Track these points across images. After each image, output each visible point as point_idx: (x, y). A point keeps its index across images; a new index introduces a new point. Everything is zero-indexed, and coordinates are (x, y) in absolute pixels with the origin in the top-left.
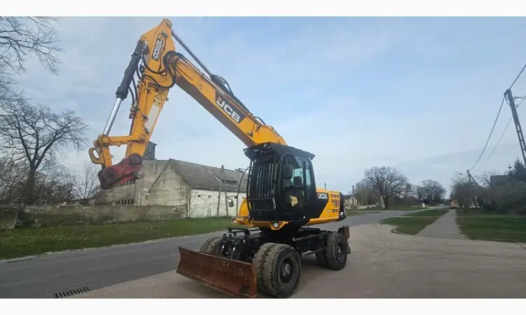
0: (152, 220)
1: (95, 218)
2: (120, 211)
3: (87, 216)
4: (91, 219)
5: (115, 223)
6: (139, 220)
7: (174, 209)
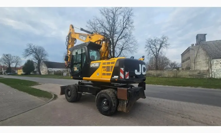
0: (181, 77)
1: (155, 75)
2: (165, 73)
3: (153, 74)
4: (153, 75)
5: (163, 77)
6: (174, 77)
7: (197, 72)
